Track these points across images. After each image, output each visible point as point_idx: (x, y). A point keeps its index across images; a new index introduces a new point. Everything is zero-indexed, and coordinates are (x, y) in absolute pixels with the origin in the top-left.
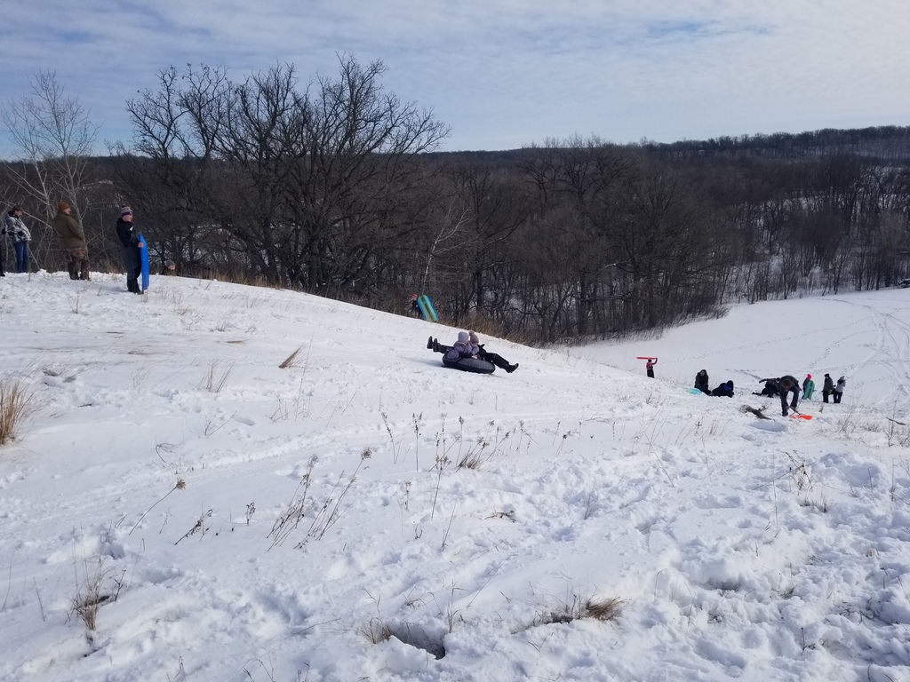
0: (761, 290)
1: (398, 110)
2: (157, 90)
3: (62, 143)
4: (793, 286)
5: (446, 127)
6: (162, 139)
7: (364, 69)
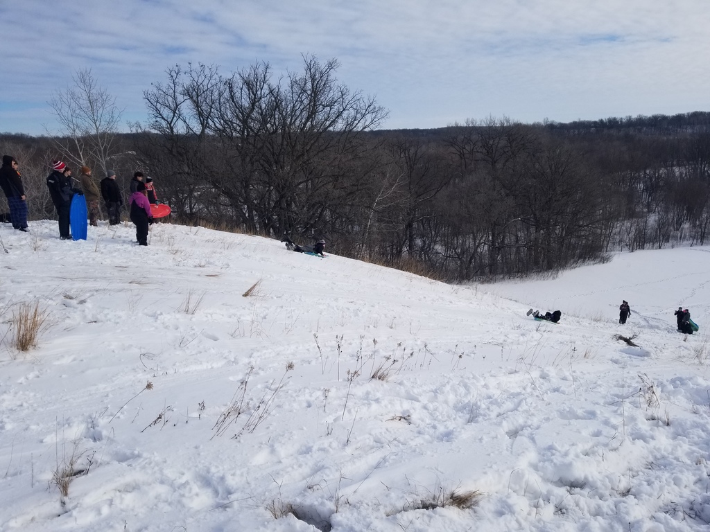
0: (640, 241)
1: (348, 98)
2: (166, 83)
3: (95, 123)
4: (666, 238)
5: (386, 110)
6: (169, 120)
7: (323, 65)
